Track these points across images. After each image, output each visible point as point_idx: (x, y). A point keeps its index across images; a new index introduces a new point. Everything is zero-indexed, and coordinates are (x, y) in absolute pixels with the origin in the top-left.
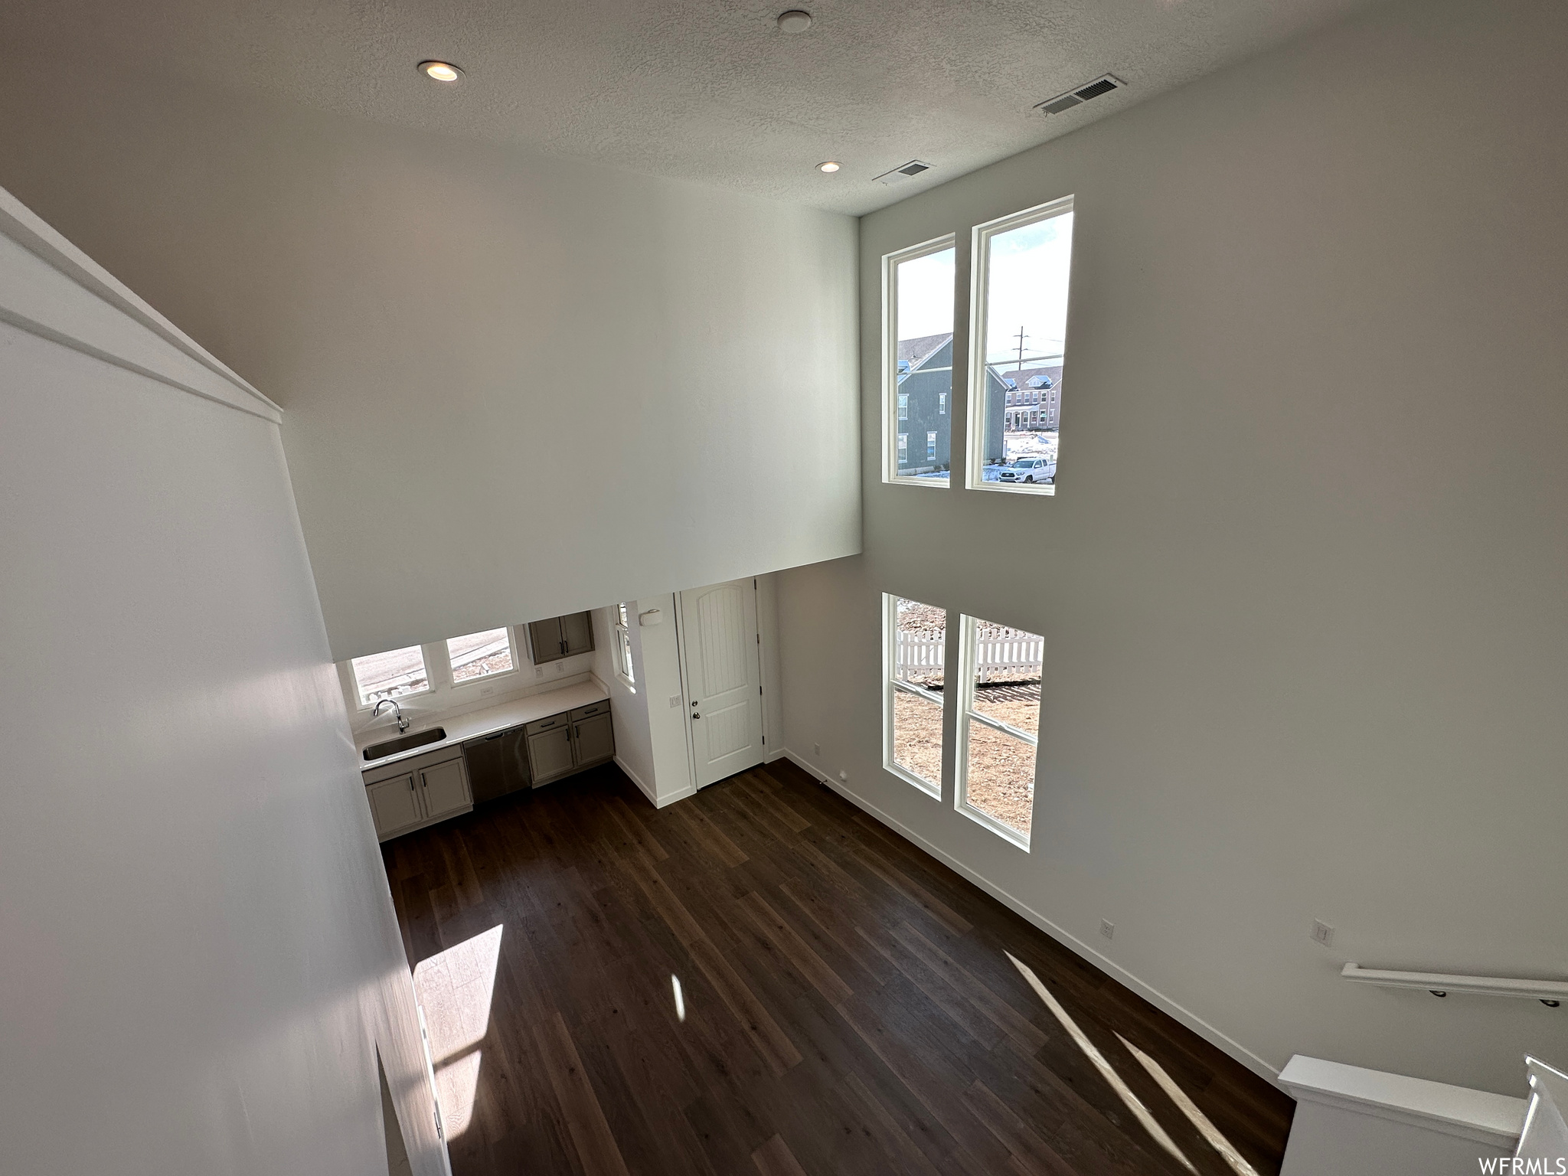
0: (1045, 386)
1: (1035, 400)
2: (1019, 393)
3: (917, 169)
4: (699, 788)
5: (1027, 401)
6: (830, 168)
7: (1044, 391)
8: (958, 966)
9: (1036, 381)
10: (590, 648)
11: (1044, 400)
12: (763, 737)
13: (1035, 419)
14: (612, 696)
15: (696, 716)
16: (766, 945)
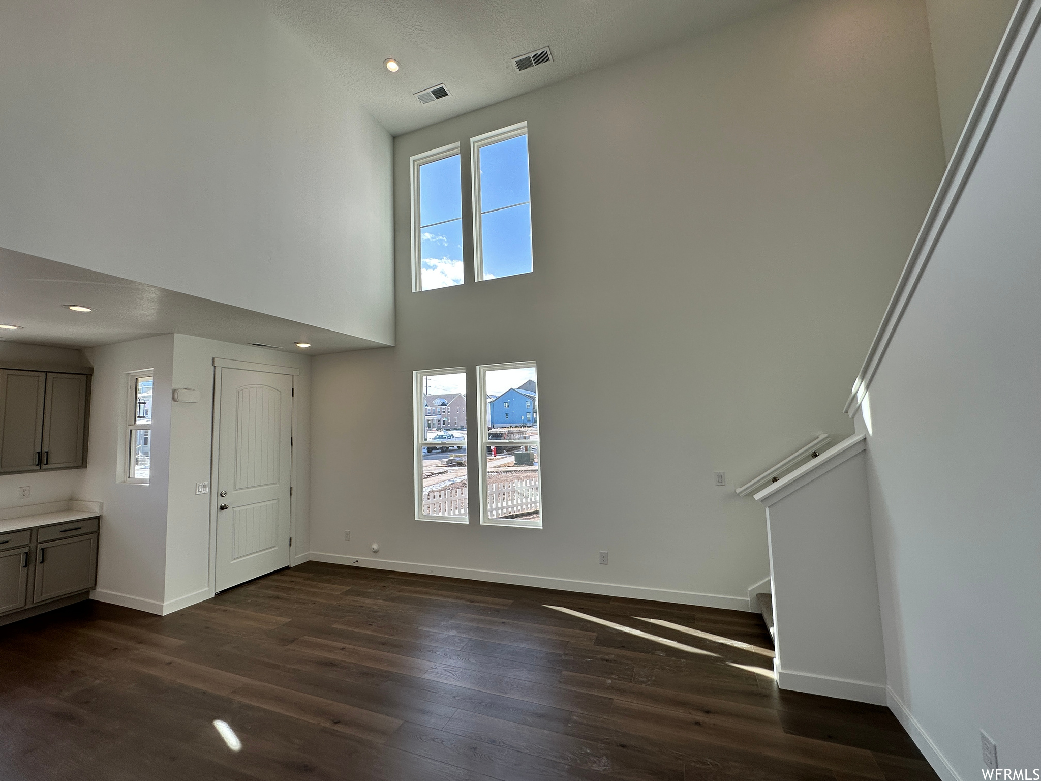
0: (443, 404)
1: (439, 412)
2: (429, 408)
3: (440, 93)
4: (219, 590)
5: (434, 413)
6: (392, 66)
7: (443, 407)
8: (515, 622)
9: (439, 402)
10: (80, 463)
11: (444, 412)
12: (290, 539)
13: (439, 424)
14: (105, 513)
15: (222, 508)
16: (331, 664)
